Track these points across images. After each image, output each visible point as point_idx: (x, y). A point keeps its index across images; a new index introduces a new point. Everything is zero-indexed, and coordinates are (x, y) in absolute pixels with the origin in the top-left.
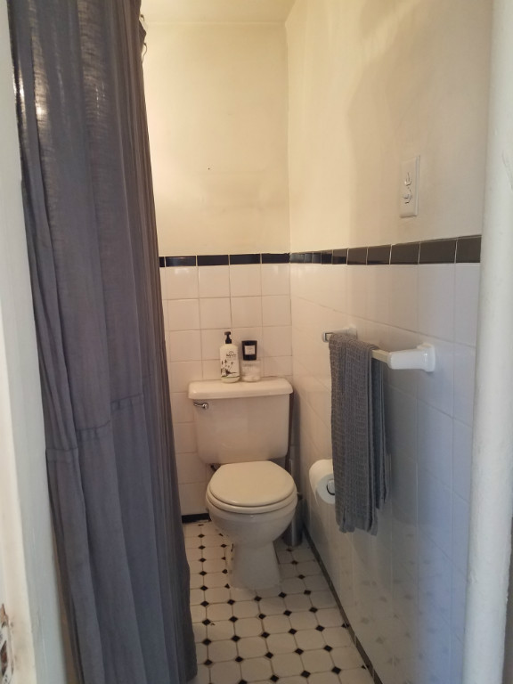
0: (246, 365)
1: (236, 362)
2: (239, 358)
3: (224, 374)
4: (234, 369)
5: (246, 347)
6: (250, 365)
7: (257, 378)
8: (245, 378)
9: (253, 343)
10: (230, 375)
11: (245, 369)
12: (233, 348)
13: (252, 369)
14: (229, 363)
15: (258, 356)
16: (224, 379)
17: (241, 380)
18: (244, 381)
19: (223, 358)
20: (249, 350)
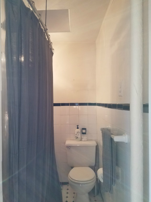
0: (83, 136)
1: (80, 134)
2: (81, 133)
3: (76, 138)
4: (79, 137)
5: (83, 130)
6: (84, 136)
7: (86, 140)
8: (83, 140)
9: (85, 129)
10: (78, 139)
11: (82, 137)
12: (79, 130)
13: (85, 137)
14: (78, 135)
15: (87, 133)
16: (76, 140)
17: (81, 140)
18: (82, 141)
19: (76, 133)
20: (84, 131)
